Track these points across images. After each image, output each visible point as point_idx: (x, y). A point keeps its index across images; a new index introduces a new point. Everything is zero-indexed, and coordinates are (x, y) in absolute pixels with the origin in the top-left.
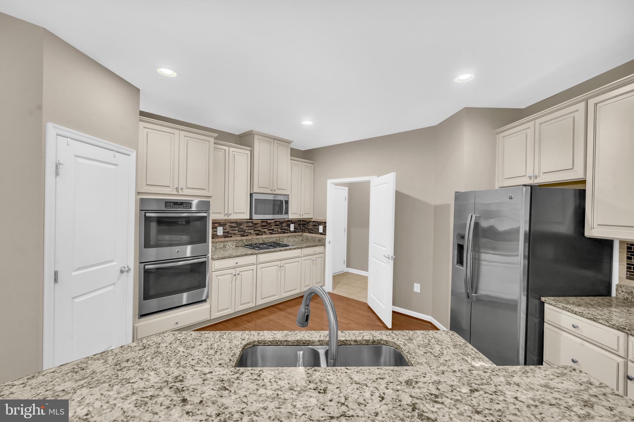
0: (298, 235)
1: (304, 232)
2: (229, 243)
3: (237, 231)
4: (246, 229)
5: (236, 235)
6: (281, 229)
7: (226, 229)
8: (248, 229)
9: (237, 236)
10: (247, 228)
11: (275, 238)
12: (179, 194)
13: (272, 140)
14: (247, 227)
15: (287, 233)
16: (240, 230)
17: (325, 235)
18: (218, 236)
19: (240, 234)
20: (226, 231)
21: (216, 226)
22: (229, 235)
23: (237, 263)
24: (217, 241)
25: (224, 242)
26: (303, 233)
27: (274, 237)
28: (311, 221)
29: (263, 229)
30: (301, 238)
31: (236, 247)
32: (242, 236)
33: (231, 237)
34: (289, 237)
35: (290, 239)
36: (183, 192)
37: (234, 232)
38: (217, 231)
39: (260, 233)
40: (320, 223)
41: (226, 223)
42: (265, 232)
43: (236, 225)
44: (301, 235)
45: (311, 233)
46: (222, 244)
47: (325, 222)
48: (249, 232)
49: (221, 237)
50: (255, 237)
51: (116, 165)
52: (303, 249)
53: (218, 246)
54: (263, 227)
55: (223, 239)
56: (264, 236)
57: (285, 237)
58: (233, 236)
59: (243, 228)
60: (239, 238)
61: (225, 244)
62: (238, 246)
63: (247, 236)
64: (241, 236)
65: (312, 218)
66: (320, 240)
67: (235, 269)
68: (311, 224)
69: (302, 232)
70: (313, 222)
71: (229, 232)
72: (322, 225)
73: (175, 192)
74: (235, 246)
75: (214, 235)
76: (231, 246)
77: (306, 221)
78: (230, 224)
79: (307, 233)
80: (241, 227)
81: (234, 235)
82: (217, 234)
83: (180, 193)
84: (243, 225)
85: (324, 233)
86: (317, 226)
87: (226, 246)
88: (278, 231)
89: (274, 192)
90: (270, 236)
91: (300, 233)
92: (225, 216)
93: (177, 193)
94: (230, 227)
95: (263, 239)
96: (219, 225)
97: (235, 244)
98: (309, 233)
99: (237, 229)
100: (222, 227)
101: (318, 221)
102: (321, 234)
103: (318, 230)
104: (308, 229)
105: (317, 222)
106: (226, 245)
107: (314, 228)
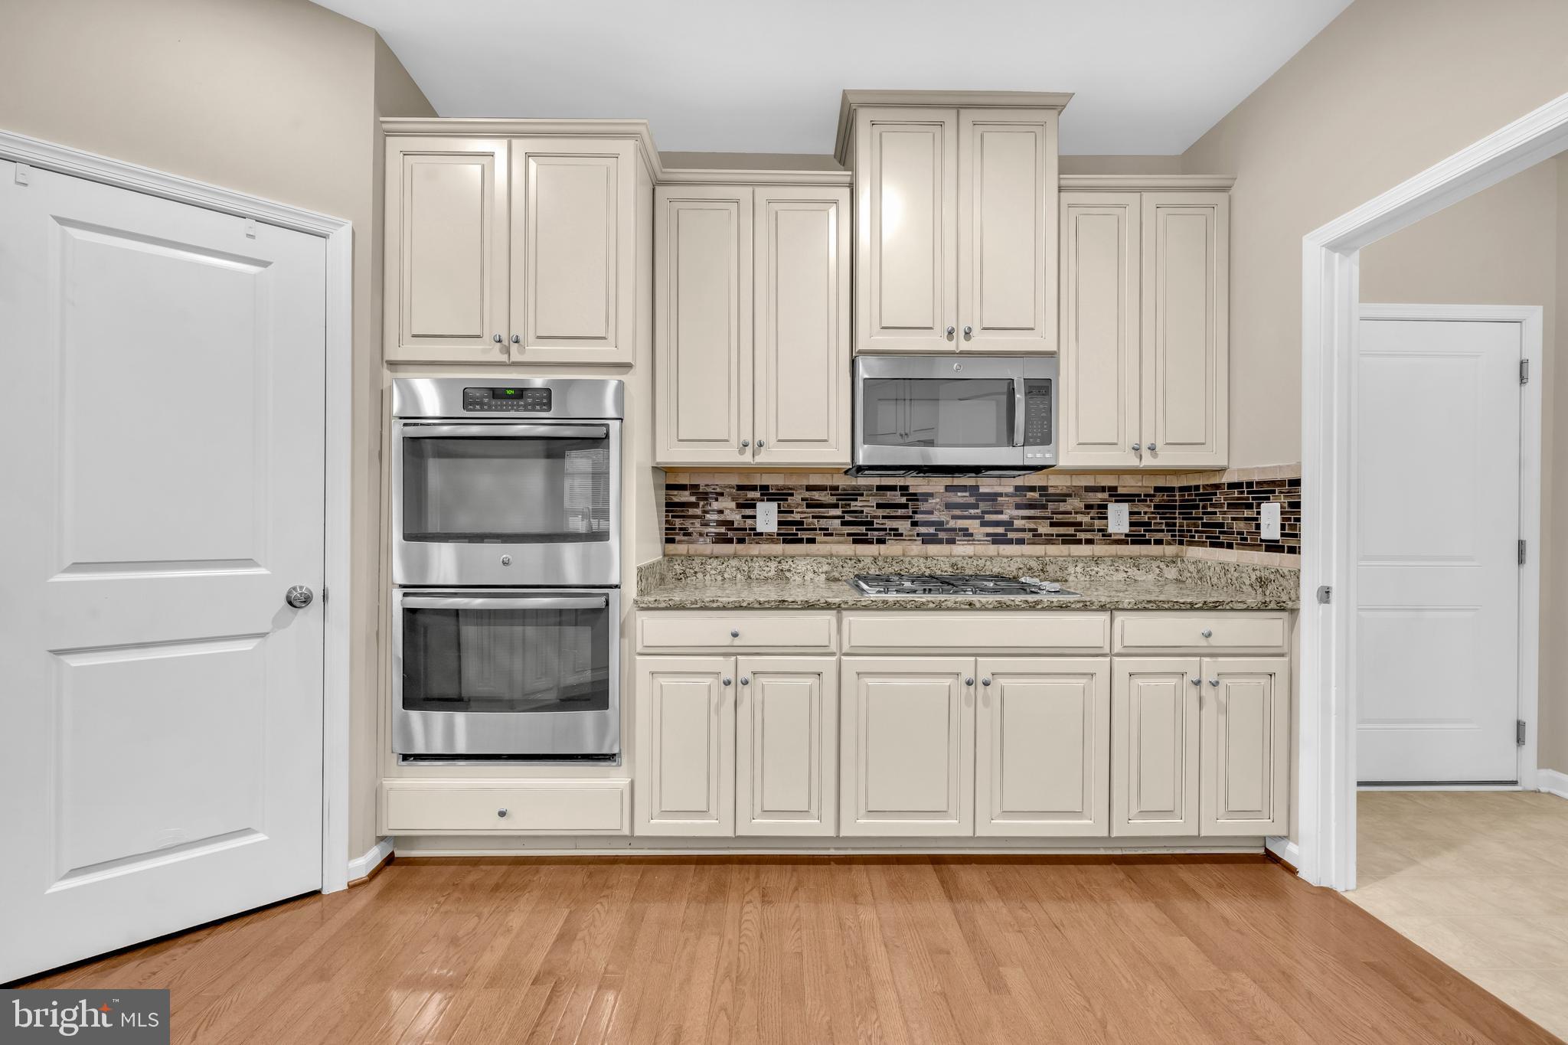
0: (1155, 558)
1: (1191, 543)
2: (801, 565)
3: (838, 521)
4: (877, 517)
5: (831, 535)
6: (1052, 525)
7: (792, 512)
8: (884, 517)
9: (834, 538)
10: (881, 512)
11: (1019, 560)
12: (513, 359)
13: (949, 116)
14: (879, 506)
15: (1089, 542)
16: (848, 518)
17: (1293, 550)
18: (761, 534)
19: (849, 535)
20: (790, 518)
21: (753, 499)
22: (805, 535)
23: (735, 635)
24: (756, 552)
25: (780, 559)
26: (1184, 547)
27: (1011, 558)
28: (1218, 486)
29: (954, 517)
30: (1171, 573)
31: (828, 579)
32: (859, 540)
33: (812, 541)
34: (1097, 560)
35: (1102, 570)
36: (522, 350)
37: (823, 523)
38: (754, 517)
39: (942, 535)
40: (1262, 491)
41: (791, 489)
42: (966, 533)
43: (833, 500)
44: (1177, 556)
45: (1220, 545)
46: (773, 565)
47: (1293, 476)
48: (891, 529)
49: (770, 538)
50: (916, 548)
51: (265, 264)
52: (1120, 617)
53: (755, 572)
54: (957, 512)
55: (779, 548)
56: (962, 549)
57: (1076, 560)
58: (818, 538)
59: (862, 512)
60: (848, 549)
61: (785, 566)
62: (836, 580)
63: (881, 541)
64: (855, 542)
65: (1221, 470)
66: (1263, 582)
67: (733, 658)
68: (1220, 498)
69: (1181, 543)
70: (1232, 486)
71: (801, 523)
72: (1277, 498)
73: (496, 355)
74: (823, 576)
75: (745, 529)
76: (810, 575)
77: (1197, 488)
78: (807, 495)
79: (1201, 544)
80: (855, 505)
81: (825, 535)
82: (754, 529)
83: (516, 356)
84: (859, 498)
85: (1292, 542)
86: (1249, 506)
87: (788, 574)
88: (1036, 530)
89: (965, 346)
90: (992, 549)
91: (1170, 550)
92: (741, 452)
93: (504, 358)
94: (808, 506)
95: (953, 560)
96: (762, 495)
97: (826, 568)
98: (1213, 545)
99: (838, 512)
100: (775, 504)
101: (1256, 478)
102: (1273, 547)
103: (1258, 527)
104: (1204, 525)
105: (1250, 484)
106: (789, 571)
107: (1233, 519)
